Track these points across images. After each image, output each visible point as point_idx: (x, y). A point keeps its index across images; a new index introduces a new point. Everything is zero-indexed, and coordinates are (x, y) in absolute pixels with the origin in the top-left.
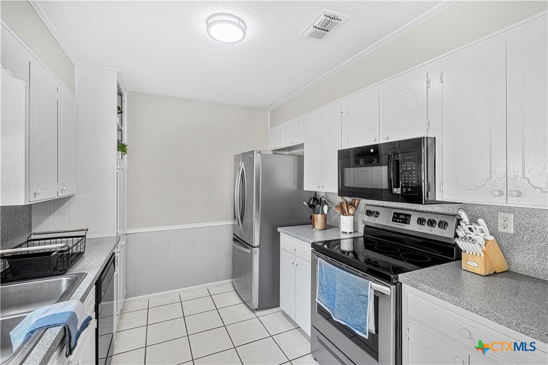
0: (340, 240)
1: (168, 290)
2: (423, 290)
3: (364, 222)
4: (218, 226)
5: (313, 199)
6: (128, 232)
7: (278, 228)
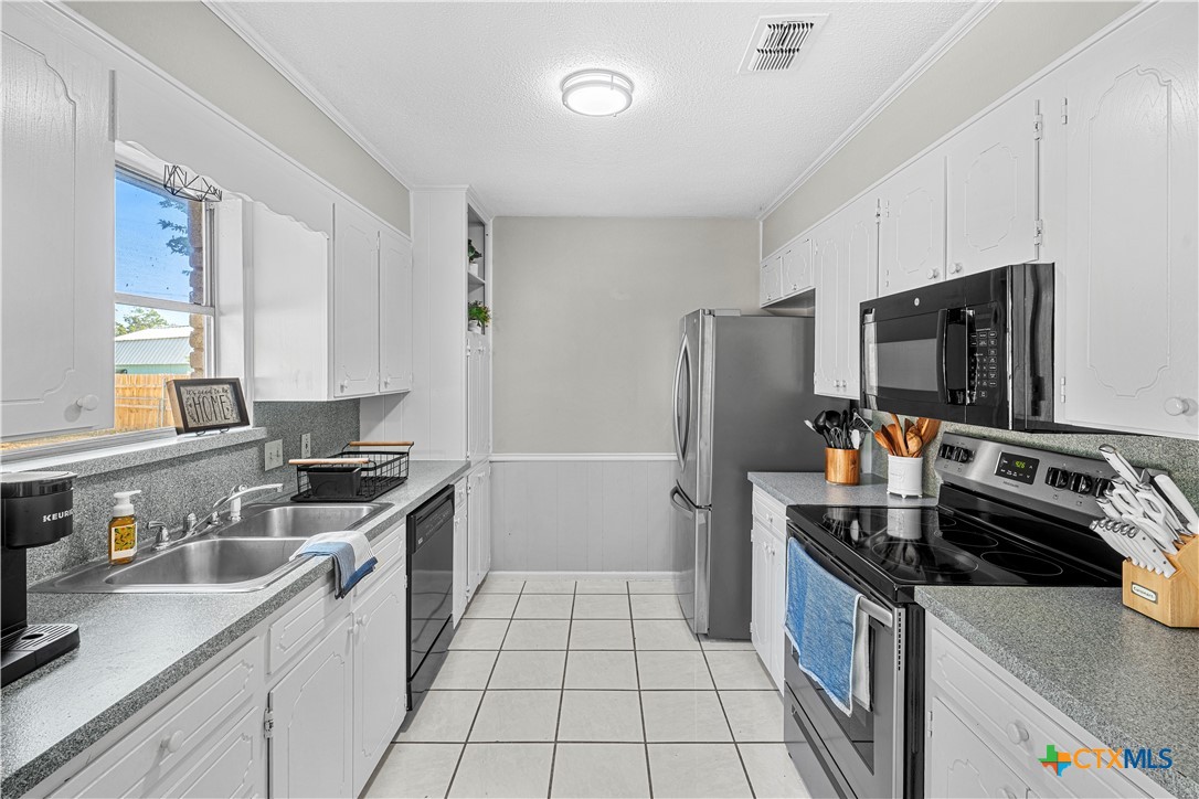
0: (886, 508)
1: (557, 570)
2: (950, 624)
3: (944, 475)
4: (648, 461)
5: (824, 415)
6: (494, 459)
7: (749, 473)
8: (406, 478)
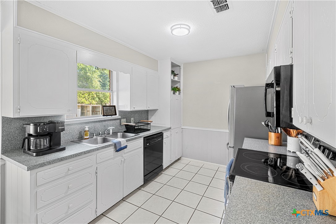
1: (199, 160)
6: (183, 128)
7: (245, 138)
8: (150, 129)
